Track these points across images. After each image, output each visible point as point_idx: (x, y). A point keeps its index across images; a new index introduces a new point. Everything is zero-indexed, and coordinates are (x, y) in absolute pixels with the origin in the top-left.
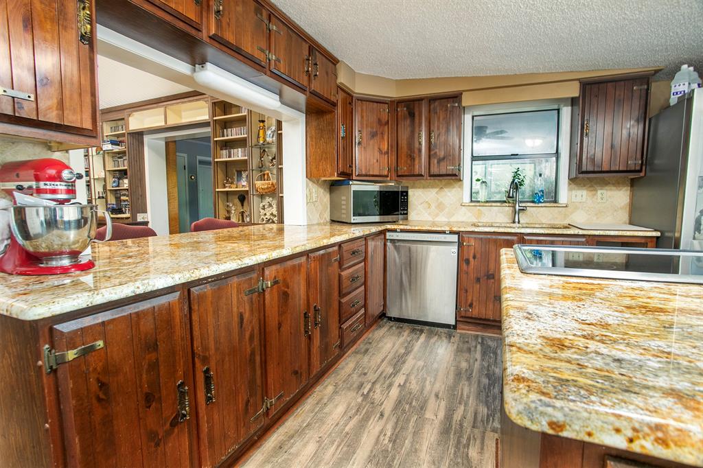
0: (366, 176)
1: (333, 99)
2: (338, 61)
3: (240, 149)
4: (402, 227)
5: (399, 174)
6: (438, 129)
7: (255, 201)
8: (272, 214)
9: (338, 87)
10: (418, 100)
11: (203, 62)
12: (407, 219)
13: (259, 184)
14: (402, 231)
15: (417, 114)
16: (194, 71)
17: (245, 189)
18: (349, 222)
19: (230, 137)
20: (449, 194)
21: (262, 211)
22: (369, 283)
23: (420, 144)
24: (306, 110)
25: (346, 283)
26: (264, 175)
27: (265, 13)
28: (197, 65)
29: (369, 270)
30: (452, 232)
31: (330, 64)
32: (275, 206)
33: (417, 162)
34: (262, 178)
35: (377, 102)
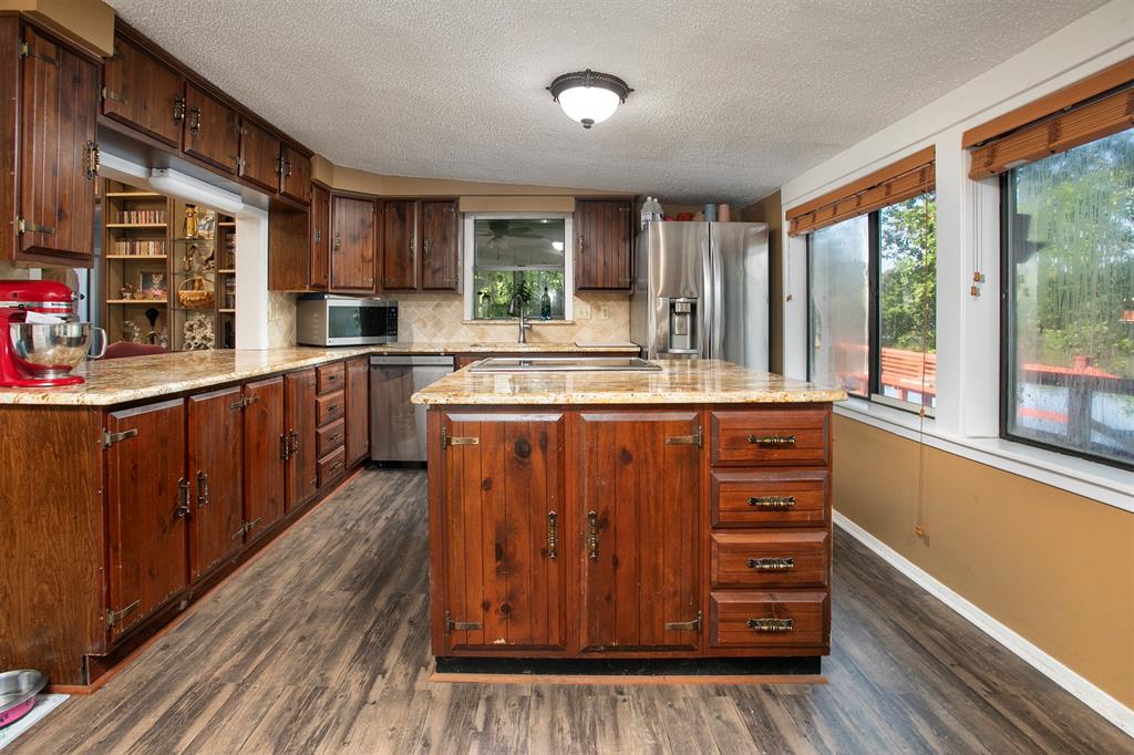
0: (345, 288)
1: (306, 199)
2: (312, 154)
3: (151, 243)
4: (389, 350)
5: (388, 285)
6: (433, 236)
7: (176, 318)
8: (205, 338)
9: (313, 183)
10: (410, 201)
11: (163, 167)
12: (396, 341)
13: (185, 294)
14: (390, 354)
15: (408, 217)
16: (150, 174)
17: (162, 301)
18: (322, 344)
19: (134, 225)
20: (448, 310)
21: (188, 333)
22: (350, 415)
23: (412, 251)
24: (270, 208)
25: (323, 412)
26: (194, 281)
27: (236, 119)
28: (154, 170)
29: (350, 399)
30: (447, 354)
31: (304, 159)
32: (209, 326)
33: (408, 271)
34: (190, 285)
35: (360, 200)
